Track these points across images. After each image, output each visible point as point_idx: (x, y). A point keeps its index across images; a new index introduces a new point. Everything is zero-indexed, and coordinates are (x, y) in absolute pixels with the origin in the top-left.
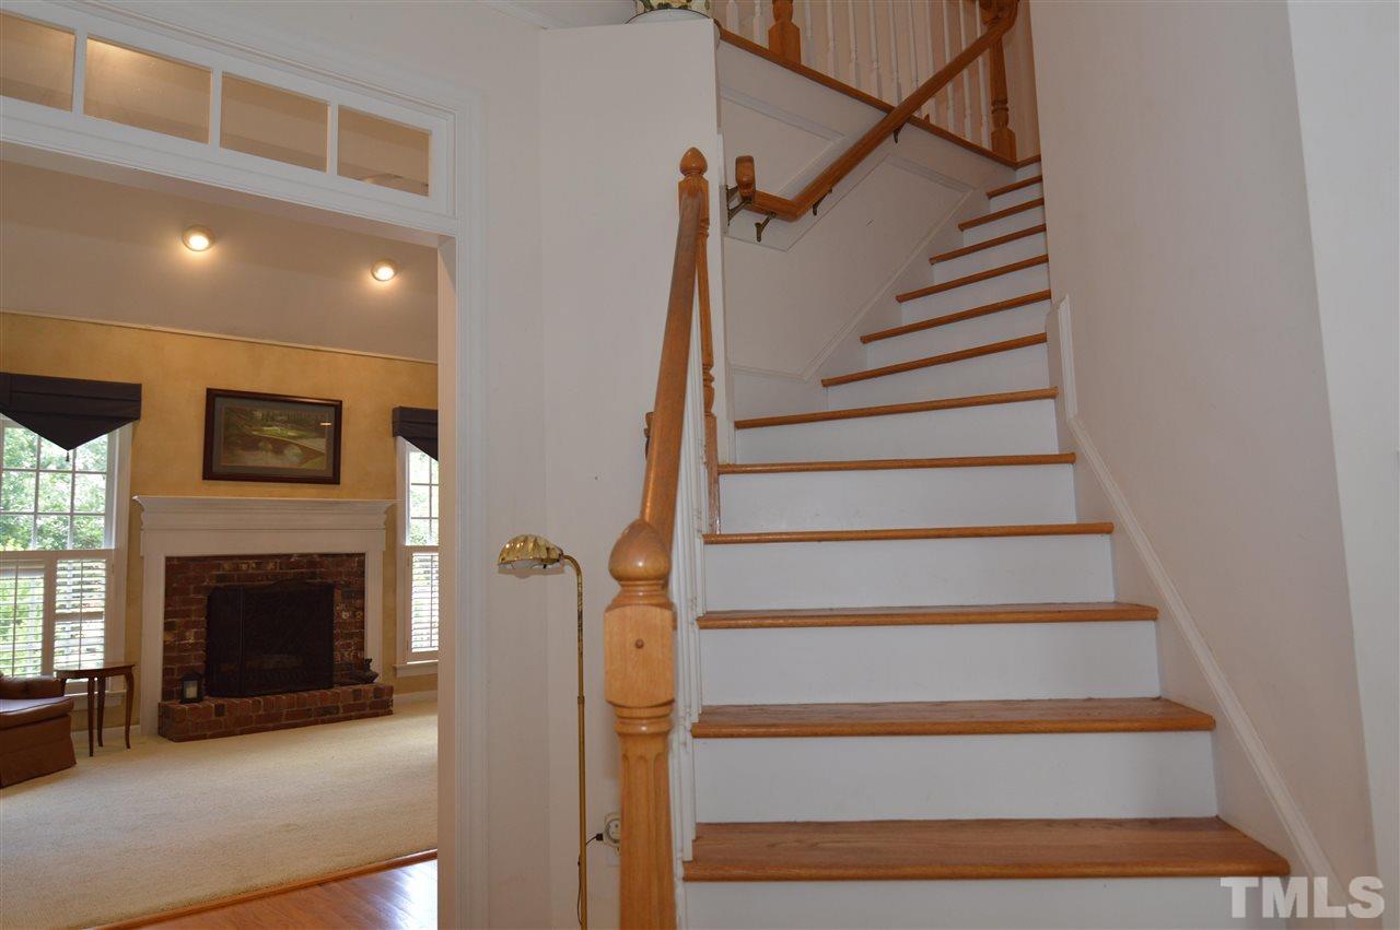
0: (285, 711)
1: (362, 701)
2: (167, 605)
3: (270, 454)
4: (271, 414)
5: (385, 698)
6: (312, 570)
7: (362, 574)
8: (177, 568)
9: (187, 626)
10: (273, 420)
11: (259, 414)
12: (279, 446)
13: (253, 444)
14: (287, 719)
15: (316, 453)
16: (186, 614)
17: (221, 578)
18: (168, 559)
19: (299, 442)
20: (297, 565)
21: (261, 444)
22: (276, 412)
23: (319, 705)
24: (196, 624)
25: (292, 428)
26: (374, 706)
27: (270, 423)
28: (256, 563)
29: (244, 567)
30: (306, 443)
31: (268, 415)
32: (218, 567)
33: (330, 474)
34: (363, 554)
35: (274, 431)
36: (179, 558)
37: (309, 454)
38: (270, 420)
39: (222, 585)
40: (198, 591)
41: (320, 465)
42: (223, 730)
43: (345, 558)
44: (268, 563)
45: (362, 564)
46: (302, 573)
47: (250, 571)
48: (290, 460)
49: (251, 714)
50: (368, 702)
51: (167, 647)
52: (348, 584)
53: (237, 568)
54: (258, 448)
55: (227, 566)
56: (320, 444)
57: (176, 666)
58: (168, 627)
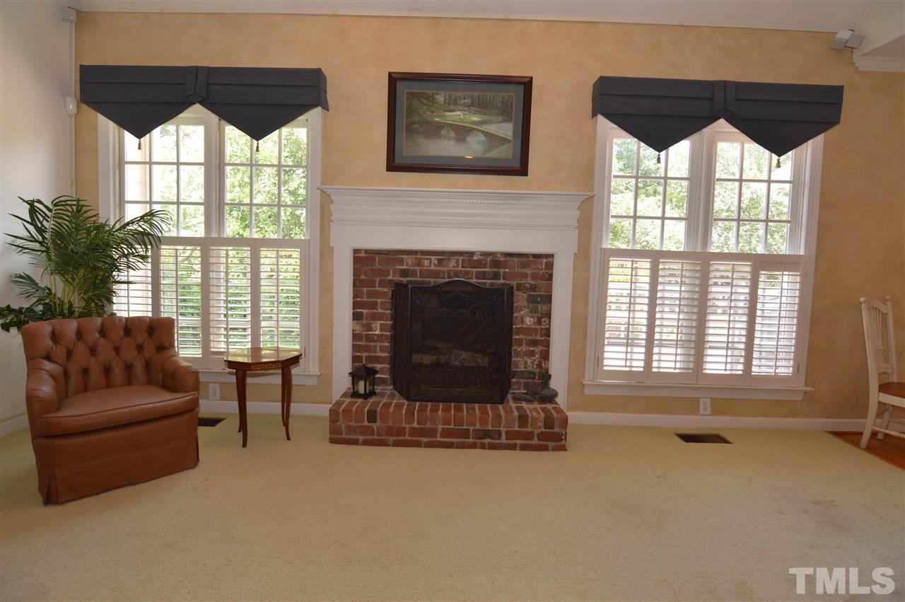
0: (440, 427)
1: (529, 429)
2: (355, 295)
3: (452, 142)
4: (453, 96)
5: (557, 430)
6: (495, 270)
7: (550, 277)
8: (365, 261)
9: (375, 317)
10: (456, 104)
11: (441, 98)
12: (462, 132)
13: (435, 130)
14: (442, 436)
15: (504, 141)
16: (373, 305)
17: (404, 273)
18: (356, 251)
19: (483, 128)
20: (478, 264)
21: (443, 132)
22: (460, 94)
23: (478, 427)
24: (380, 317)
25: (476, 112)
26: (542, 436)
27: (452, 107)
28: (438, 260)
29: (426, 263)
30: (491, 129)
31: (450, 97)
32: (401, 261)
33: (517, 164)
34: (552, 256)
35: (457, 116)
36: (366, 251)
37: (493, 140)
38: (452, 104)
39: (405, 280)
40: (382, 284)
41: (505, 153)
42: (375, 437)
43: (531, 259)
44: (450, 260)
45: (550, 266)
46: (484, 272)
47: (433, 267)
48: (472, 149)
49: (404, 425)
50: (537, 431)
51: (356, 337)
52: (534, 288)
53: (420, 264)
54: (440, 136)
55: (409, 260)
56: (506, 130)
57: (364, 355)
58: (357, 317)
